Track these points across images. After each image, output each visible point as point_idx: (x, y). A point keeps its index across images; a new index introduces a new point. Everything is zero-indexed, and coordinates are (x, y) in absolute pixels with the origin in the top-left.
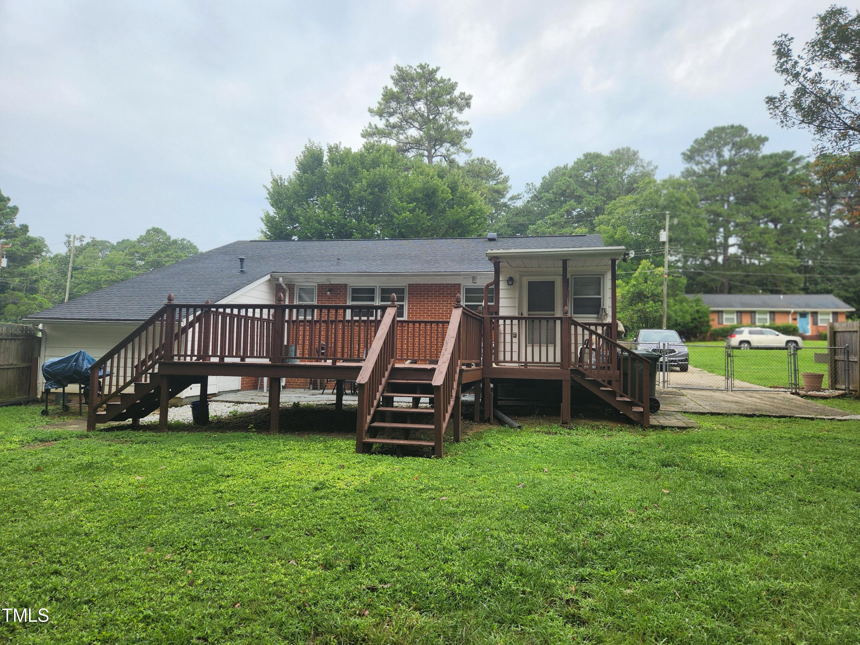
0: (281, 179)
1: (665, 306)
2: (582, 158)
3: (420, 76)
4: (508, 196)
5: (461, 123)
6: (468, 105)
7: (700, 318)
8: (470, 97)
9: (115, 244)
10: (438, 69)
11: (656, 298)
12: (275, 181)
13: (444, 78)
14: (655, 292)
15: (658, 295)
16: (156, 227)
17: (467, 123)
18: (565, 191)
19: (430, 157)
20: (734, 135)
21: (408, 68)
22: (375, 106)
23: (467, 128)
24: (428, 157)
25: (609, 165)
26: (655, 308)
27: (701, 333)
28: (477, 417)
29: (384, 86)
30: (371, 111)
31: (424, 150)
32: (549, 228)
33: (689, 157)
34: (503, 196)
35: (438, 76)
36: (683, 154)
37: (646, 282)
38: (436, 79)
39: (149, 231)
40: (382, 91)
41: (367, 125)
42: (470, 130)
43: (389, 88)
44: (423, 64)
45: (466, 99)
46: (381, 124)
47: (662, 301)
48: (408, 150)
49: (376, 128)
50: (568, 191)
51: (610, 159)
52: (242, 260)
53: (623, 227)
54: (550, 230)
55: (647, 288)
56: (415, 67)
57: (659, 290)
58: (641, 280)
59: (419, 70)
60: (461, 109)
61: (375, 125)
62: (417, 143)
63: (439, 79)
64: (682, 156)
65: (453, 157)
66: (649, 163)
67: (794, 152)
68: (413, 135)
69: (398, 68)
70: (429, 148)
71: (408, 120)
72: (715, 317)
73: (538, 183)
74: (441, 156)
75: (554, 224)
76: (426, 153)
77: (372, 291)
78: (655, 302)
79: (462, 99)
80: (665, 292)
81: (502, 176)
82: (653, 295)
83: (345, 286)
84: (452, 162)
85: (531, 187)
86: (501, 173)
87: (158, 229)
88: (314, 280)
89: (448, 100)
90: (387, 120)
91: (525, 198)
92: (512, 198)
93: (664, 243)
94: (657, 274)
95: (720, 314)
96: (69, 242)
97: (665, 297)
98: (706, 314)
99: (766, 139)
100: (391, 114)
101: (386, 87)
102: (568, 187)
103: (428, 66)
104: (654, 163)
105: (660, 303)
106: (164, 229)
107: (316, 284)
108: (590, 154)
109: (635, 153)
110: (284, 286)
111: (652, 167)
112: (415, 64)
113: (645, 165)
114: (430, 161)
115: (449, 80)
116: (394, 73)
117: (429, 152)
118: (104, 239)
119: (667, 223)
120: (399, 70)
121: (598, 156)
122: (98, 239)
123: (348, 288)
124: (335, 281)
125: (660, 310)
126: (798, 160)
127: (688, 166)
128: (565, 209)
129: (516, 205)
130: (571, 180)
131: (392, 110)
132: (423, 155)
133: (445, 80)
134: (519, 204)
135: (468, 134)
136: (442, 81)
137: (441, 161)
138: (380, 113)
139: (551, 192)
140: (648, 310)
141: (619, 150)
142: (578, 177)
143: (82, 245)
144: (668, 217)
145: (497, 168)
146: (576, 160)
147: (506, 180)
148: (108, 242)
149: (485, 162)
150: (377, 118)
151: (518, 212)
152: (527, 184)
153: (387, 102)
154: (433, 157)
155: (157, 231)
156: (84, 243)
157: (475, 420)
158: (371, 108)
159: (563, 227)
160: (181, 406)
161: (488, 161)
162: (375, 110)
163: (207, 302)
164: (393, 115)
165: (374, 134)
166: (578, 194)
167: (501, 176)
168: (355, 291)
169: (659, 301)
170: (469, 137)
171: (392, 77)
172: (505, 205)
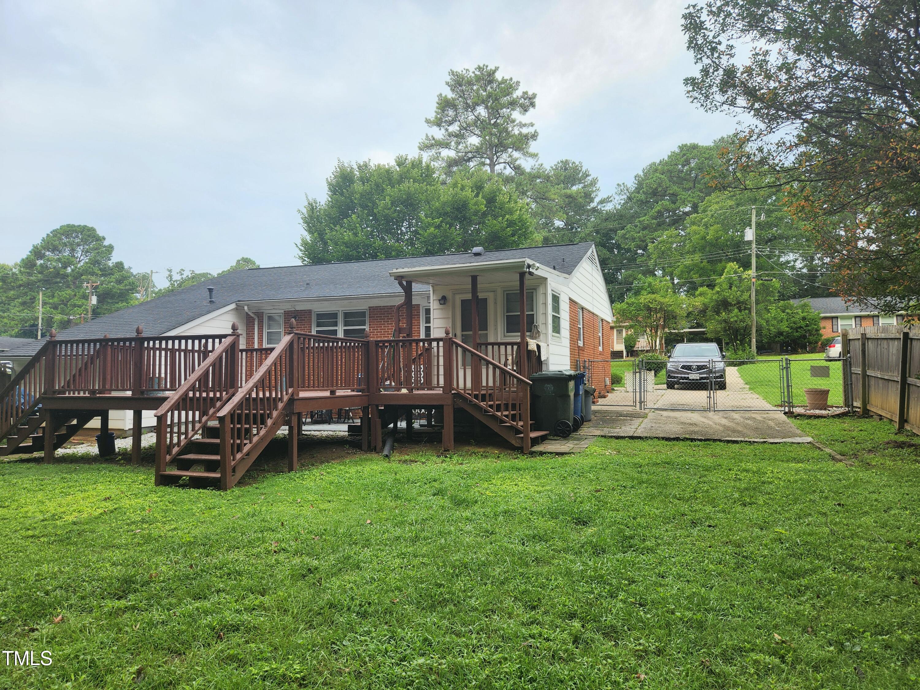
0: (316, 202)
1: (754, 314)
2: (677, 150)
3: (478, 79)
4: (597, 200)
5: (525, 125)
6: (533, 105)
7: (807, 326)
8: (534, 96)
9: (216, 276)
10: (497, 69)
11: (742, 305)
12: (310, 204)
13: (505, 78)
14: (741, 299)
15: (744, 302)
16: (245, 257)
17: (532, 125)
18: (656, 189)
19: (492, 165)
21: (464, 72)
22: (432, 116)
23: (531, 130)
24: (490, 165)
25: (707, 156)
26: (741, 317)
27: (810, 343)
28: (365, 446)
29: (439, 93)
30: (428, 121)
31: (485, 158)
32: (639, 233)
34: (592, 200)
35: (499, 76)
37: (730, 288)
38: (497, 81)
39: (238, 261)
40: (437, 99)
41: (424, 138)
42: (535, 132)
43: (443, 95)
44: (481, 66)
45: (530, 99)
46: (439, 134)
47: (750, 310)
48: (469, 160)
49: (434, 139)
50: (660, 189)
51: (709, 149)
52: (210, 290)
53: (716, 226)
54: (640, 234)
55: (732, 295)
56: (472, 69)
57: (745, 296)
58: (725, 286)
59: (478, 73)
60: (525, 109)
61: (432, 136)
62: (478, 152)
63: (500, 79)
65: (517, 163)
68: (473, 143)
69: (452, 73)
70: (491, 156)
71: (466, 128)
72: (828, 324)
73: (631, 184)
74: (505, 163)
75: (644, 228)
76: (488, 161)
77: (334, 316)
78: (740, 311)
79: (525, 99)
80: (753, 298)
81: (590, 178)
82: (739, 302)
83: (310, 311)
84: (517, 168)
85: (622, 188)
86: (588, 176)
87: (247, 259)
88: (280, 307)
89: (508, 102)
90: (447, 130)
91: (616, 201)
92: (602, 202)
93: (750, 243)
94: (746, 278)
95: (834, 320)
96: (171, 276)
97: (754, 305)
98: (815, 321)
100: (450, 123)
101: (441, 95)
102: (660, 185)
103: (487, 66)
105: (747, 311)
106: (253, 259)
107: (283, 311)
108: (686, 145)
110: (252, 315)
112: (472, 68)
114: (492, 170)
115: (511, 79)
116: (448, 79)
117: (491, 159)
118: (205, 272)
119: (754, 219)
120: (453, 74)
121: (694, 147)
122: (197, 272)
123: (313, 313)
124: (300, 307)
125: (747, 319)
128: (656, 210)
129: (606, 208)
130: (663, 176)
131: (450, 118)
132: (484, 164)
133: (506, 80)
134: (609, 207)
135: (534, 136)
136: (504, 81)
137: (505, 168)
138: (438, 123)
139: (641, 192)
140: (732, 320)
141: (723, 138)
142: (671, 173)
143: (182, 278)
144: (754, 212)
145: (584, 169)
146: (670, 154)
147: (594, 183)
148: (210, 274)
149: (570, 165)
150: (435, 128)
151: (609, 217)
152: (618, 185)
153: (443, 111)
154: (495, 165)
155: (246, 261)
156: (184, 276)
157: (363, 448)
158: (428, 118)
159: (656, 230)
160: (125, 438)
161: (574, 163)
162: (432, 119)
163: (105, 336)
164: (452, 123)
165: (432, 145)
166: (671, 192)
167: (588, 178)
168: (320, 316)
169: (745, 309)
170: (535, 140)
171: (447, 83)
172: (594, 210)
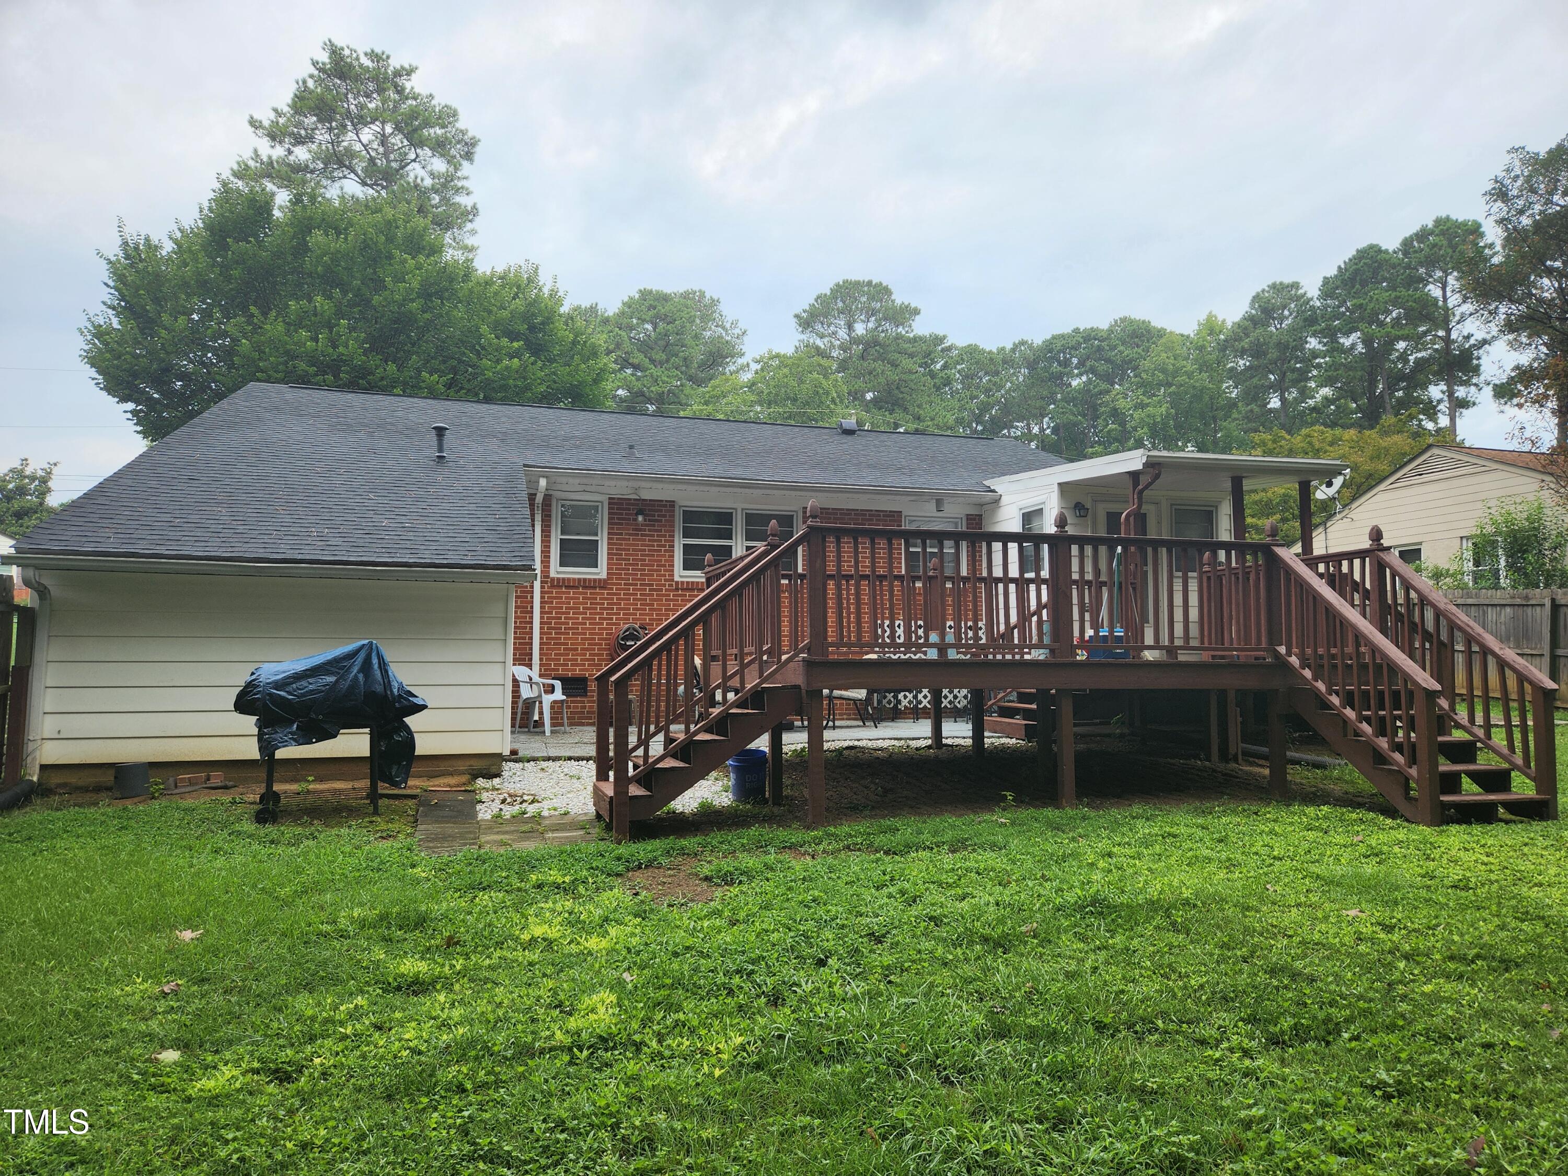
6: (470, 157)
8: (473, 143)
10: (413, 69)
17: (468, 192)
20: (872, 298)
22: (266, 117)
23: (466, 201)
29: (300, 77)
30: (254, 124)
33: (807, 322)
36: (797, 316)
41: (249, 154)
42: (474, 207)
43: (307, 84)
44: (378, 53)
45: (467, 144)
52: (440, 431)
63: (412, 90)
64: (795, 320)
66: (734, 324)
67: (945, 337)
69: (332, 45)
71: (339, 160)
77: (726, 517)
79: (457, 142)
83: (672, 504)
88: (601, 489)
89: (437, 137)
90: (289, 152)
99: (916, 312)
100: (299, 141)
101: (305, 82)
103: (389, 58)
104: (742, 325)
107: (605, 499)
108: (651, 292)
109: (714, 302)
110: (539, 500)
111: (737, 331)
113: (728, 326)
116: (321, 56)
120: (333, 52)
123: (677, 508)
124: (650, 493)
126: (949, 349)
127: (804, 337)
131: (303, 132)
135: (471, 214)
138: (275, 135)
146: (626, 299)
150: (269, 141)
153: (297, 114)
158: (256, 117)
162: (264, 123)
164: (303, 143)
168: (690, 516)
170: (472, 221)
